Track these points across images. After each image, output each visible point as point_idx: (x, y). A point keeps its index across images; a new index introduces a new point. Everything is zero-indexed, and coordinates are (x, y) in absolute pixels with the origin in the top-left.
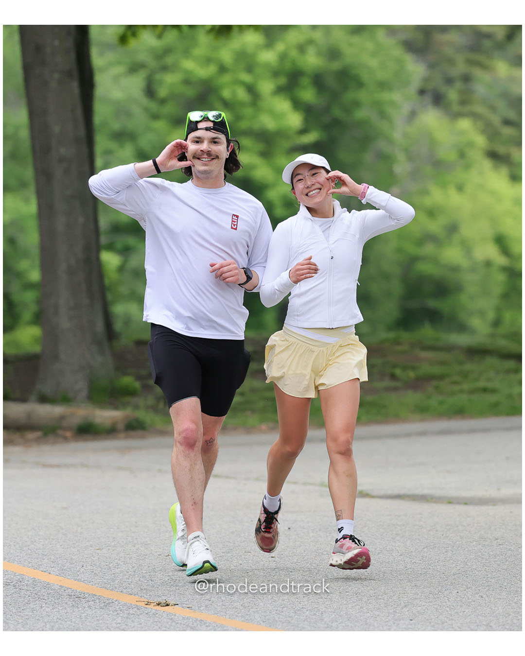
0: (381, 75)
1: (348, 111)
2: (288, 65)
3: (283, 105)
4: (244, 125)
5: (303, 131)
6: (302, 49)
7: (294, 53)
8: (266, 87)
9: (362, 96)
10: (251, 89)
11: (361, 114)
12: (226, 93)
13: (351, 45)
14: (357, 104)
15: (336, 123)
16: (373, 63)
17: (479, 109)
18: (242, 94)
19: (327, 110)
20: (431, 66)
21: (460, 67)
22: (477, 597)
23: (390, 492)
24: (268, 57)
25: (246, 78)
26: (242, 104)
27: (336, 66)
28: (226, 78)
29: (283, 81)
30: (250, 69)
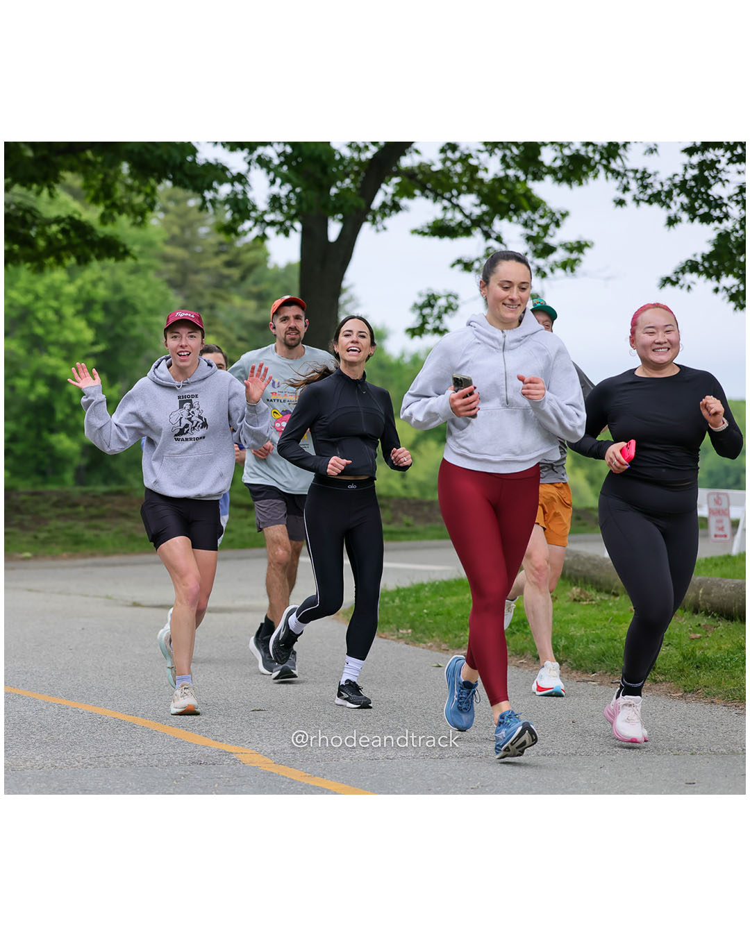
0: (150, 304)
1: (126, 329)
2: (84, 295)
3: (80, 324)
4: (52, 338)
5: (94, 343)
6: (94, 284)
7: (89, 287)
8: (69, 311)
9: (138, 319)
10: (57, 312)
11: (135, 332)
12: (40, 315)
13: (129, 282)
14: (133, 325)
15: (118, 337)
16: (146, 295)
17: (221, 329)
18: (51, 316)
19: (112, 327)
20: (187, 298)
21: (208, 300)
22: (218, 679)
23: (155, 603)
24: (70, 289)
25: (54, 304)
26: (51, 323)
27: (118, 297)
28: (40, 304)
29: (80, 306)
30: (57, 298)
